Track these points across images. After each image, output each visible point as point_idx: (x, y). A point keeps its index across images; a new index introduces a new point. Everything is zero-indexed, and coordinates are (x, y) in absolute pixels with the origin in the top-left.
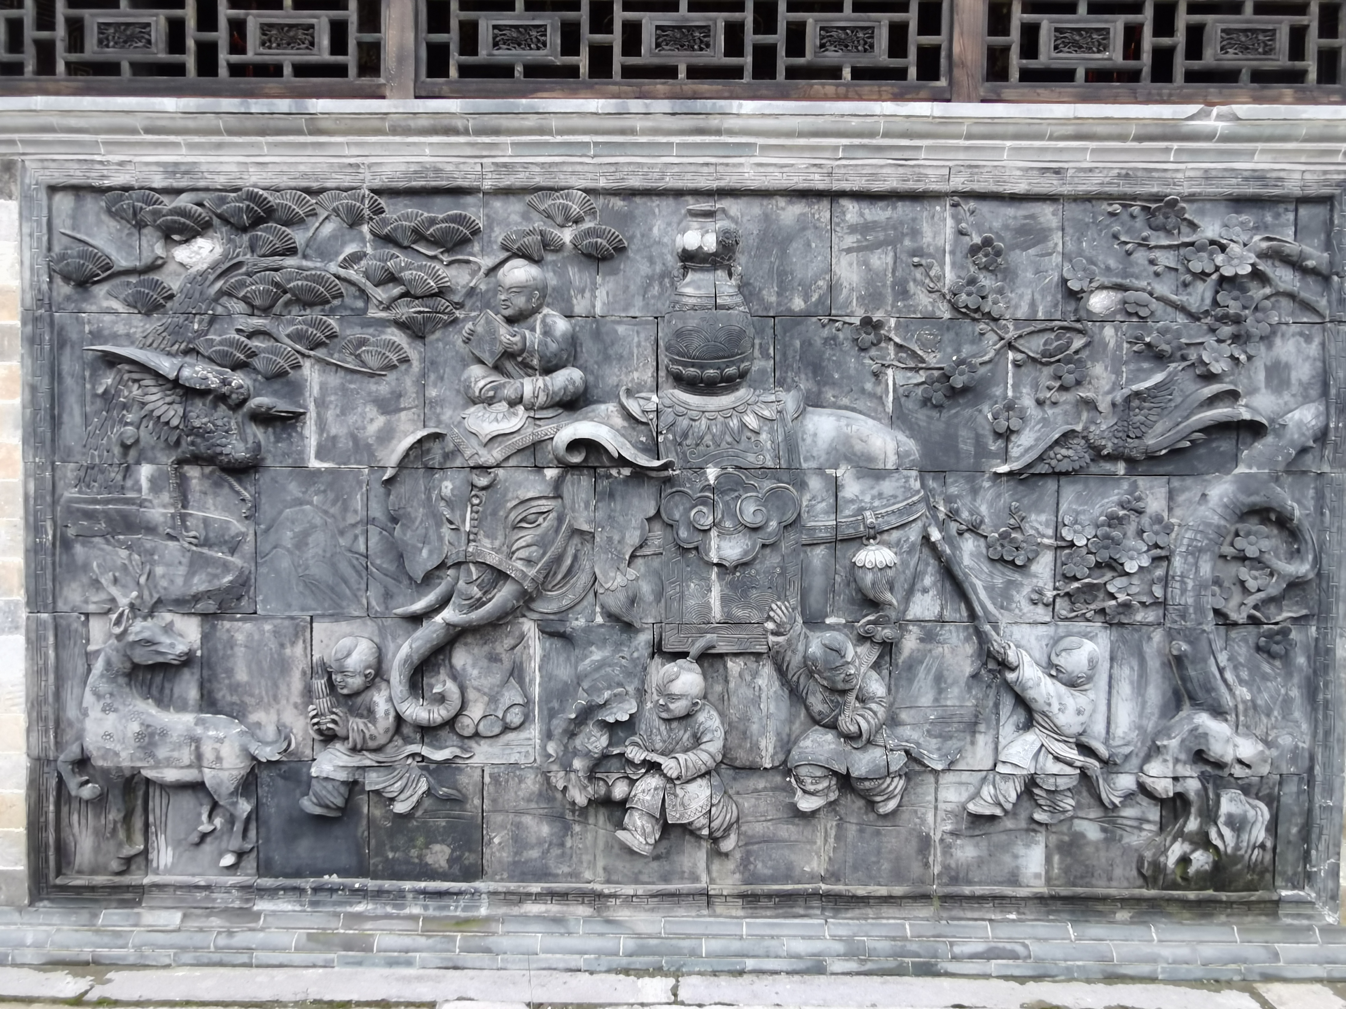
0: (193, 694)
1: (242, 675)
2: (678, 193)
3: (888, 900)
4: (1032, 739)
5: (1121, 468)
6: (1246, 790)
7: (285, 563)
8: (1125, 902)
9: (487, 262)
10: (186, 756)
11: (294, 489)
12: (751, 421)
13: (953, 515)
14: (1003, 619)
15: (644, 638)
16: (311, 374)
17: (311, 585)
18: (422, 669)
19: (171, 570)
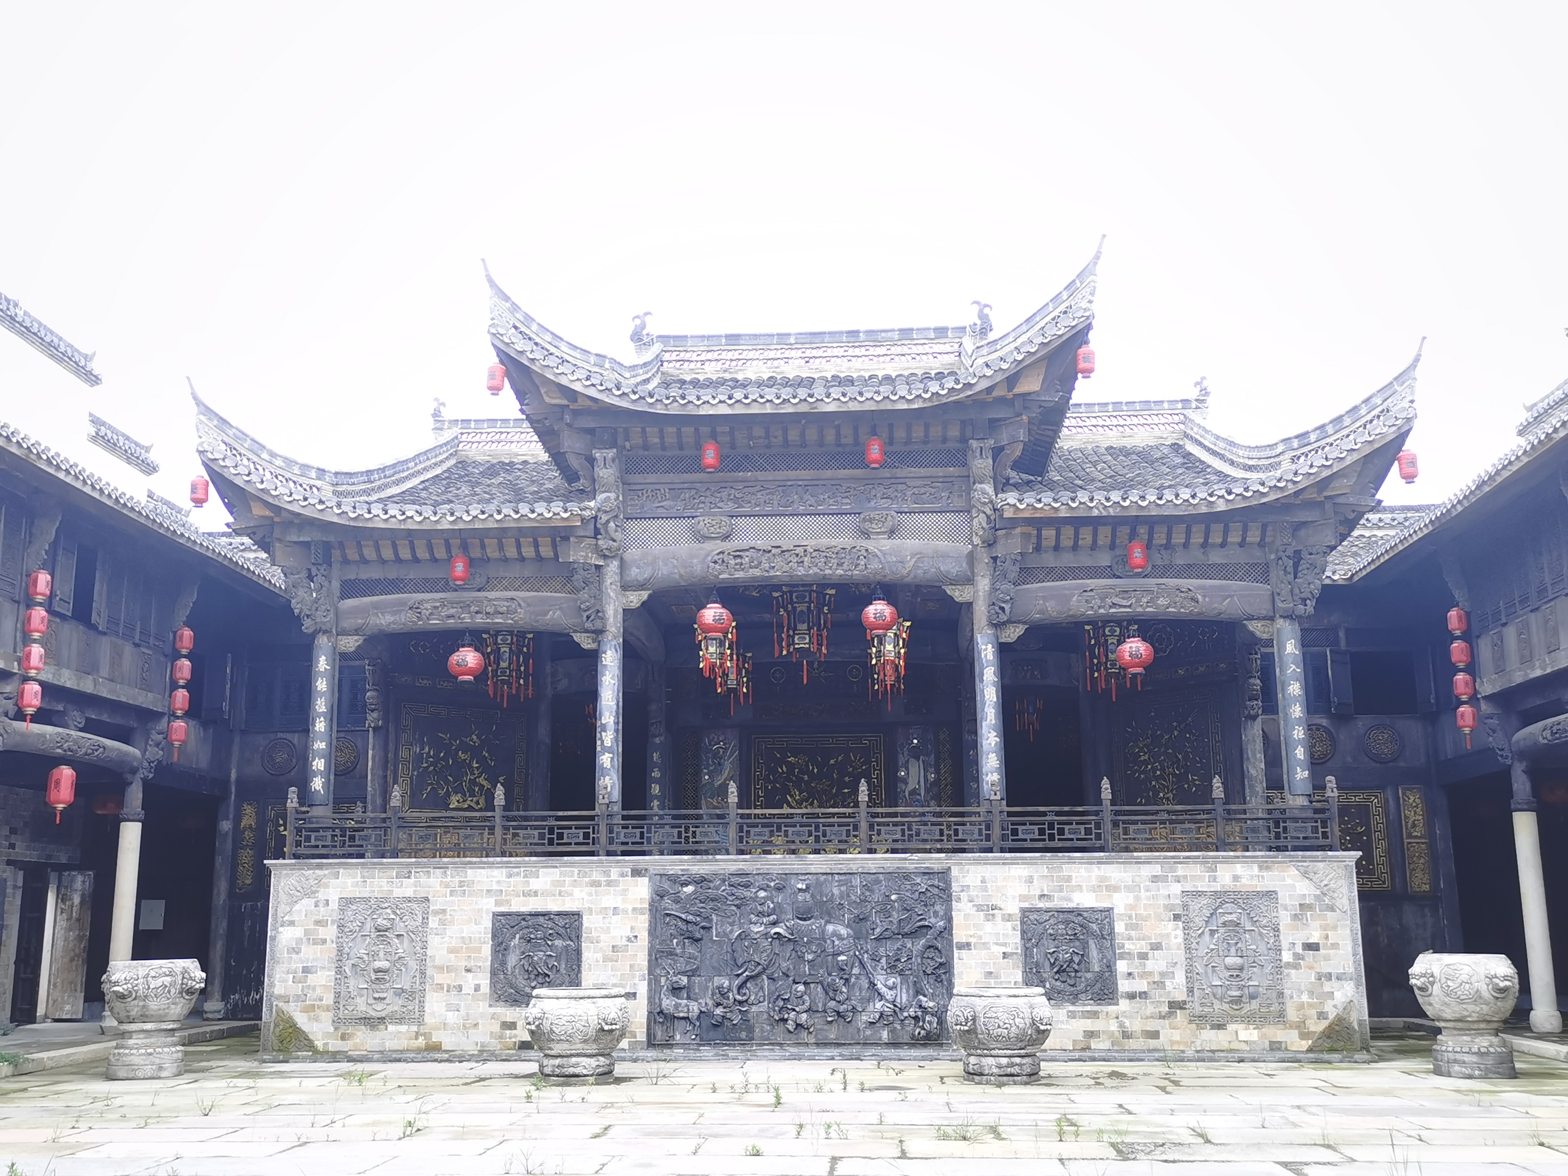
0: (685, 996)
1: (697, 990)
2: (797, 874)
3: (849, 1044)
5: (900, 937)
6: (932, 1015)
7: (708, 963)
8: (907, 1044)
9: (754, 890)
10: (686, 1010)
11: (710, 945)
12: (814, 927)
13: (862, 948)
14: (875, 973)
15: (791, 978)
16: (714, 917)
17: (714, 968)
18: (740, 987)
19: (681, 965)
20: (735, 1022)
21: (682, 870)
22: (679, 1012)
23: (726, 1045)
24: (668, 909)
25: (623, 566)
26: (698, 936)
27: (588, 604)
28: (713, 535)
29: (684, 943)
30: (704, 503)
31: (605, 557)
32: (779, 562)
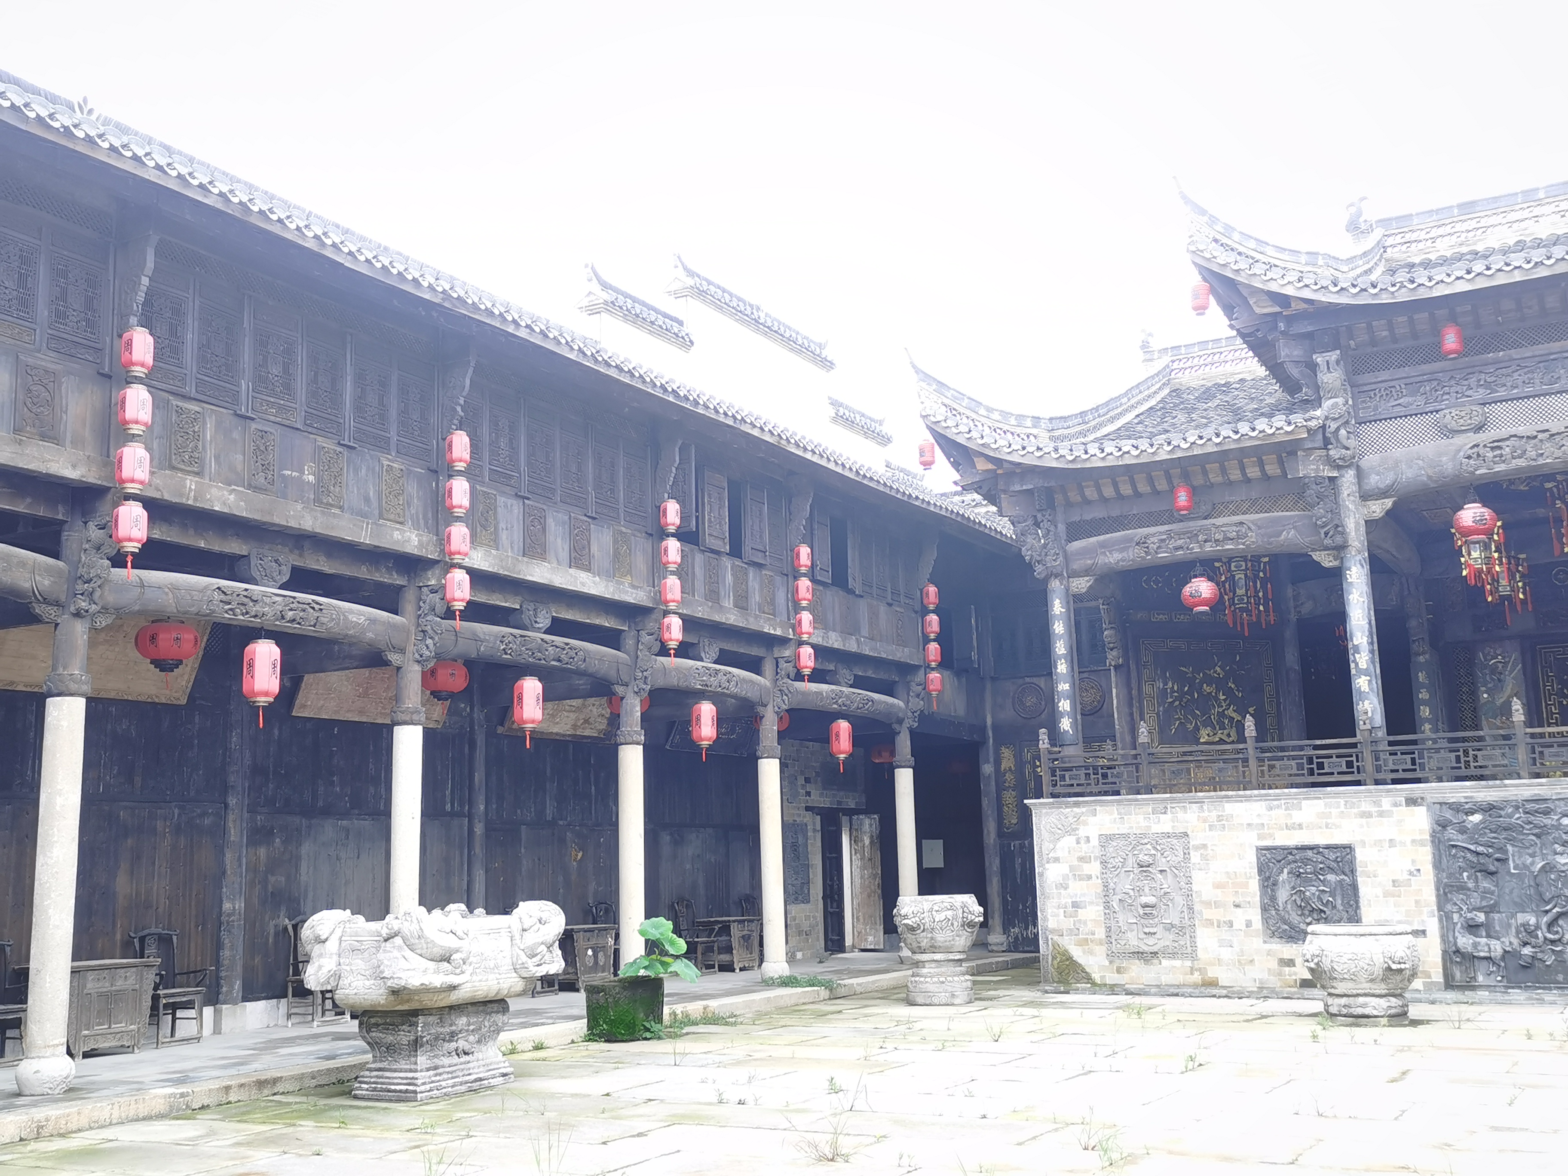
0: (1484, 934)
1: (1497, 928)
7: (1507, 898)
9: (1556, 817)
10: (1486, 949)
11: (1508, 878)
16: (1510, 848)
17: (1515, 903)
18: (1550, 925)
19: (1475, 900)
20: (1547, 963)
21: (1466, 797)
22: (1479, 951)
23: (1539, 988)
24: (1453, 840)
25: (1360, 475)
26: (1492, 868)
27: (1324, 520)
28: (1463, 428)
29: (1477, 877)
30: (1449, 393)
31: (1339, 467)
32: (1548, 448)
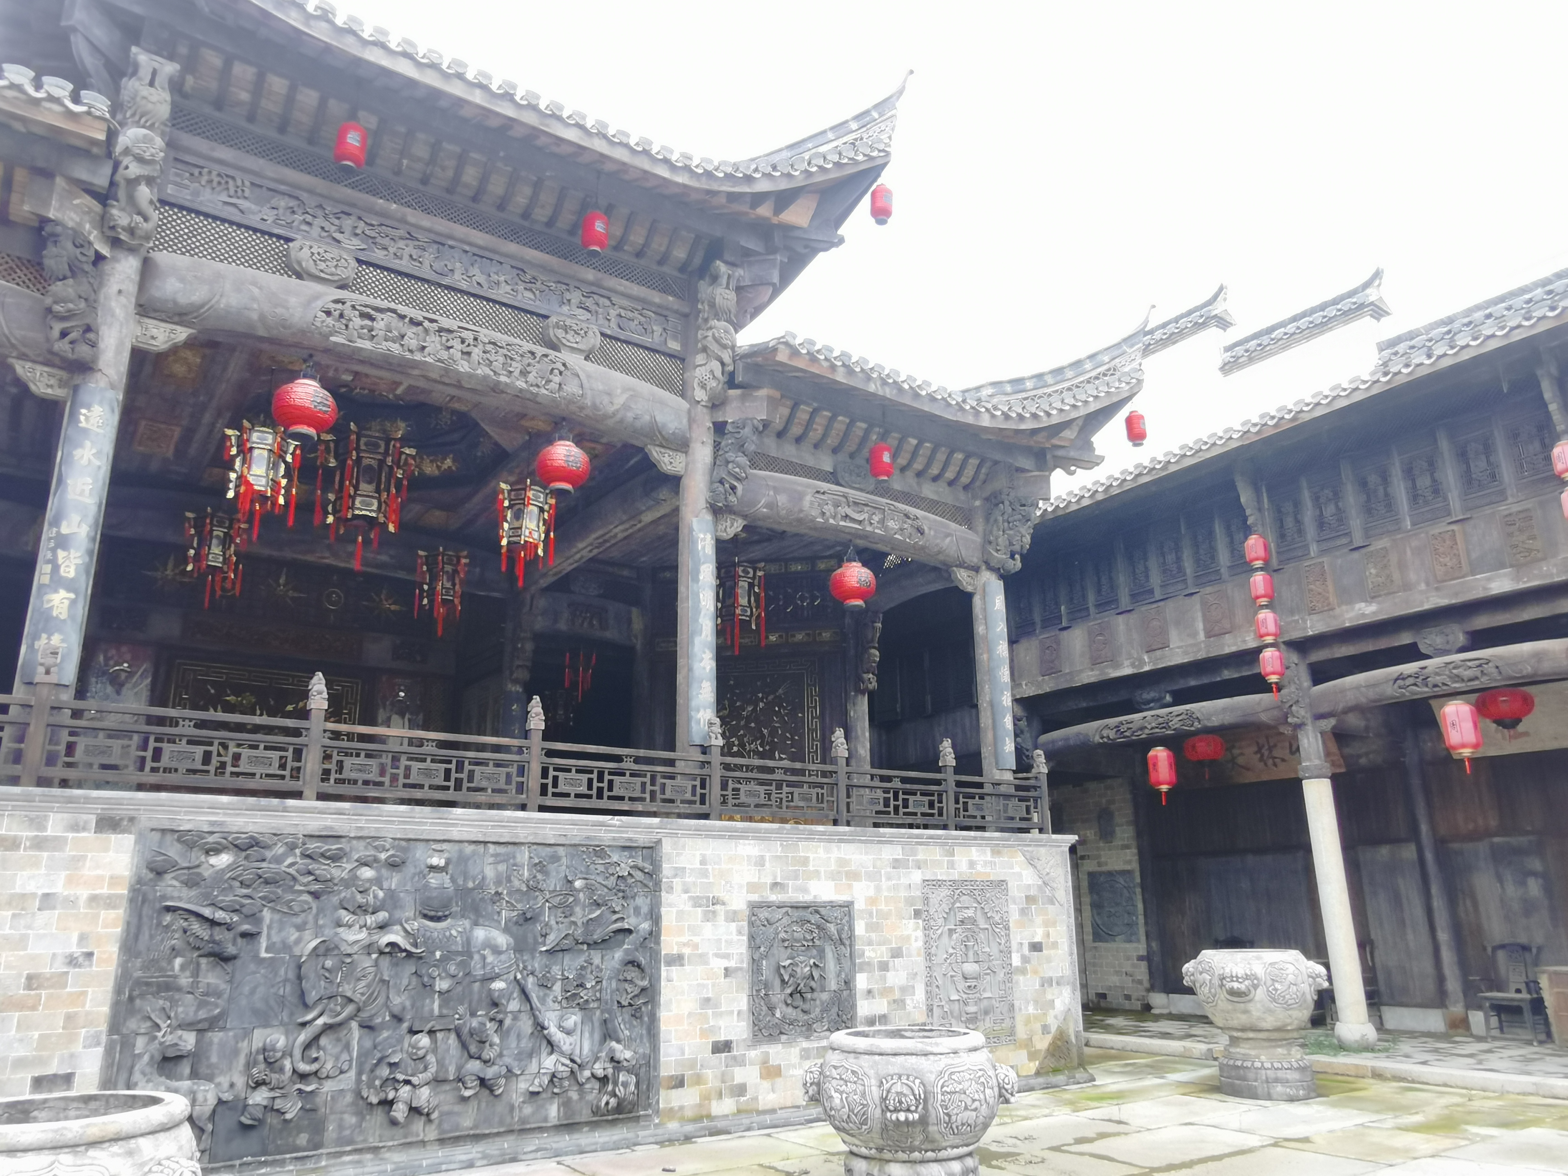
0: (187, 1071)
1: (214, 1059)
2: (428, 841)
3: (498, 1134)
4: (554, 1057)
5: (585, 947)
6: (628, 1072)
7: (244, 1002)
8: (587, 1123)
9: (349, 867)
10: (189, 1099)
11: (252, 967)
12: (454, 933)
13: (525, 968)
14: (543, 1009)
15: (405, 1025)
16: (267, 914)
17: (256, 1012)
18: (307, 1046)
19: (187, 1008)
20: (288, 1116)
21: (212, 823)
23: (264, 1163)
24: (172, 898)
26: (231, 950)
28: (322, 275)
29: (198, 965)
30: (309, 224)
31: (115, 242)
